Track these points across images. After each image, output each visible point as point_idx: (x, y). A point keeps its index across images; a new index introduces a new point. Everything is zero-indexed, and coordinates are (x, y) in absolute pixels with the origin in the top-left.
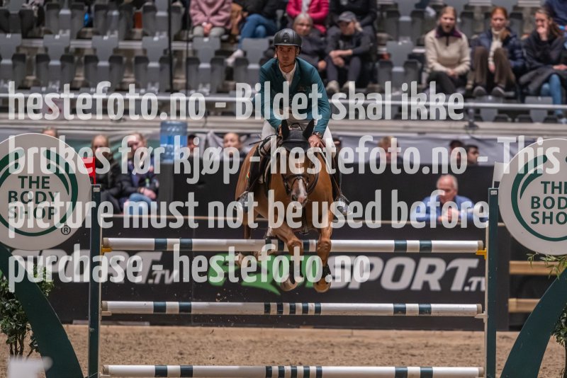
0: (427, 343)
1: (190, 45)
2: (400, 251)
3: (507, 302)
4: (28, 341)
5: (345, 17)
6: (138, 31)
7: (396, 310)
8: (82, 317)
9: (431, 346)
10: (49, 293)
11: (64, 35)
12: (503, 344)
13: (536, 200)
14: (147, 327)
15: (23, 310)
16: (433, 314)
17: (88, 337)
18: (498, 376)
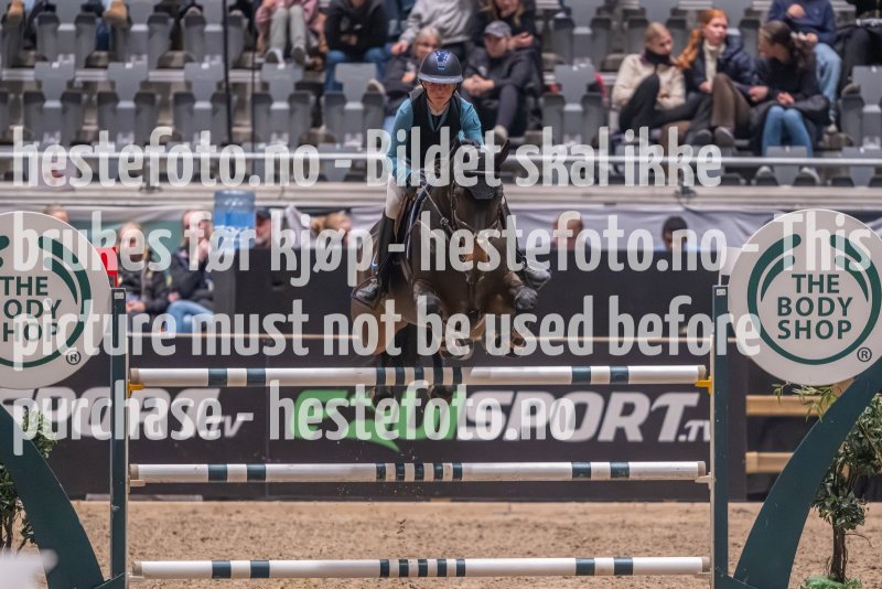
0: (624, 521)
1: (257, 74)
2: (581, 383)
3: (744, 458)
4: (18, 526)
5: (496, 29)
6: (179, 55)
7: (576, 472)
8: (102, 490)
9: (629, 526)
10: (49, 453)
11: (66, 62)
12: (738, 522)
13: (784, 302)
14: (198, 502)
15: (10, 479)
16: (631, 477)
17: (109, 519)
18: (732, 571)
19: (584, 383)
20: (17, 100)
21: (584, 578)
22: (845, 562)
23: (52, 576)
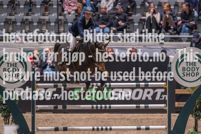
1: (65, 17)
3: (175, 104)
4: (11, 119)
5: (118, 7)
6: (47, 13)
7: (137, 107)
8: (30, 111)
9: (149, 119)
10: (18, 103)
11: (22, 14)
12: (173, 118)
13: (184, 68)
14: (52, 114)
15: (9, 109)
16: (149, 108)
17: (31, 118)
18: (172, 129)
19: (139, 87)
20: (10, 23)
21: (138, 131)
22: (197, 127)
23: (18, 131)
